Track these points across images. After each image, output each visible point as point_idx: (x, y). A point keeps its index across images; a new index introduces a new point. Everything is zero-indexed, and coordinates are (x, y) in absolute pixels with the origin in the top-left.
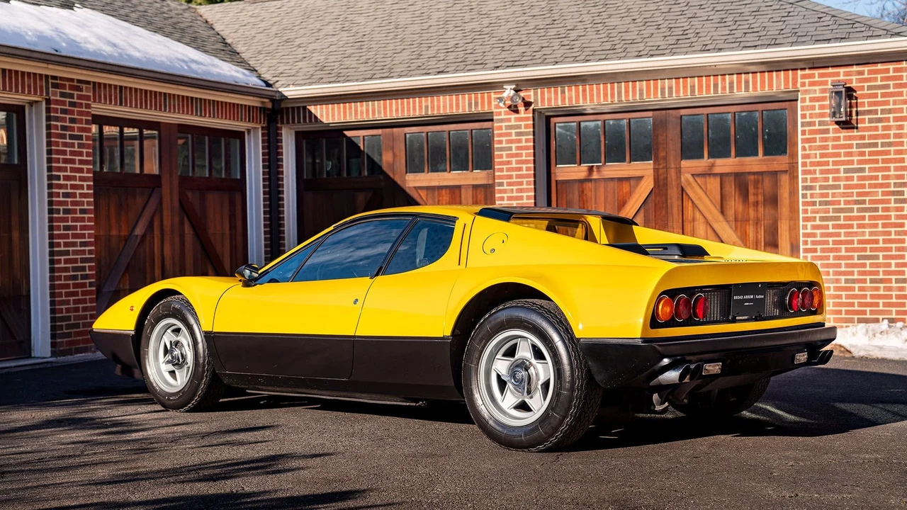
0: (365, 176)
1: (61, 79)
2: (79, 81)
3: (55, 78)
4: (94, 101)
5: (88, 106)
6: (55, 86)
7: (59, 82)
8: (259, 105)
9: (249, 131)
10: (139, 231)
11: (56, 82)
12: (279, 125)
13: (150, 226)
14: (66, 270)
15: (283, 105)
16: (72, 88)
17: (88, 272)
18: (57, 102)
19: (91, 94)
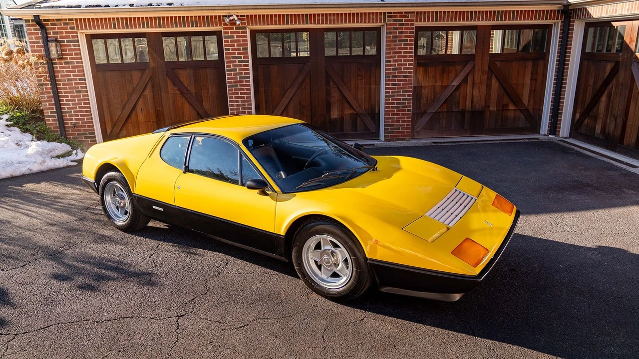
0: (613, 54)
1: (394, 13)
2: (405, 13)
3: (391, 13)
4: (417, 21)
5: (413, 24)
6: (389, 17)
7: (392, 14)
8: (557, 9)
9: (555, 24)
10: (455, 83)
11: (391, 15)
12: (572, 20)
13: (465, 80)
14: (392, 104)
15: (570, 8)
16: (400, 16)
17: (406, 105)
18: (391, 25)
19: (415, 18)
